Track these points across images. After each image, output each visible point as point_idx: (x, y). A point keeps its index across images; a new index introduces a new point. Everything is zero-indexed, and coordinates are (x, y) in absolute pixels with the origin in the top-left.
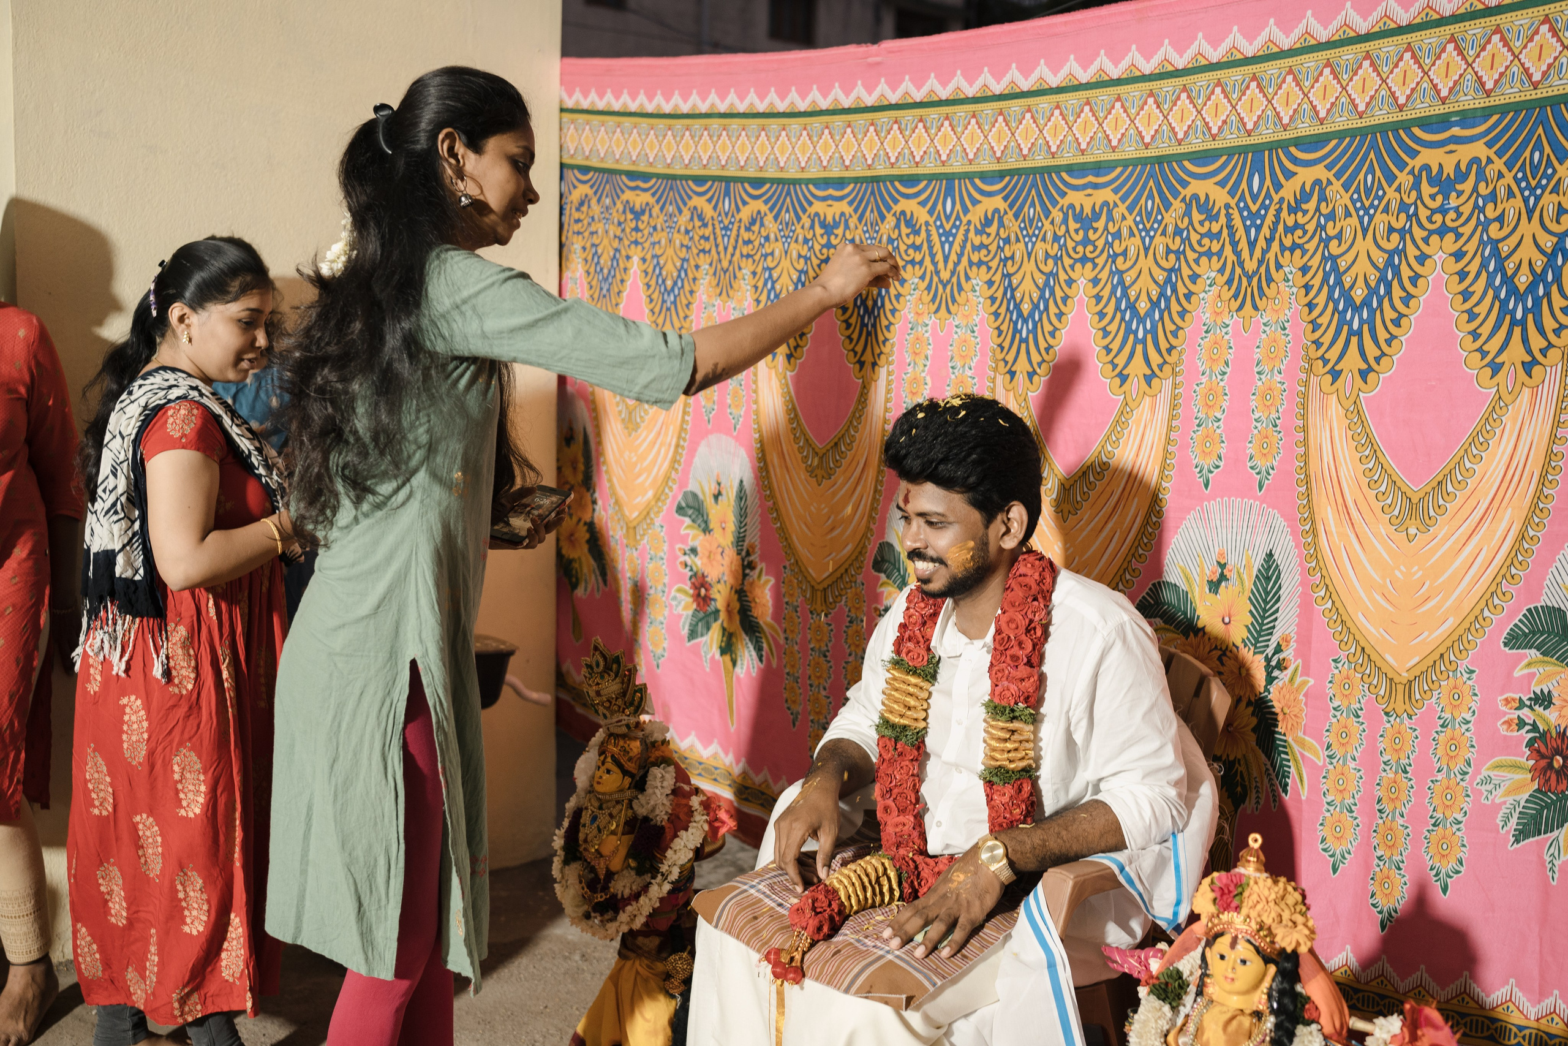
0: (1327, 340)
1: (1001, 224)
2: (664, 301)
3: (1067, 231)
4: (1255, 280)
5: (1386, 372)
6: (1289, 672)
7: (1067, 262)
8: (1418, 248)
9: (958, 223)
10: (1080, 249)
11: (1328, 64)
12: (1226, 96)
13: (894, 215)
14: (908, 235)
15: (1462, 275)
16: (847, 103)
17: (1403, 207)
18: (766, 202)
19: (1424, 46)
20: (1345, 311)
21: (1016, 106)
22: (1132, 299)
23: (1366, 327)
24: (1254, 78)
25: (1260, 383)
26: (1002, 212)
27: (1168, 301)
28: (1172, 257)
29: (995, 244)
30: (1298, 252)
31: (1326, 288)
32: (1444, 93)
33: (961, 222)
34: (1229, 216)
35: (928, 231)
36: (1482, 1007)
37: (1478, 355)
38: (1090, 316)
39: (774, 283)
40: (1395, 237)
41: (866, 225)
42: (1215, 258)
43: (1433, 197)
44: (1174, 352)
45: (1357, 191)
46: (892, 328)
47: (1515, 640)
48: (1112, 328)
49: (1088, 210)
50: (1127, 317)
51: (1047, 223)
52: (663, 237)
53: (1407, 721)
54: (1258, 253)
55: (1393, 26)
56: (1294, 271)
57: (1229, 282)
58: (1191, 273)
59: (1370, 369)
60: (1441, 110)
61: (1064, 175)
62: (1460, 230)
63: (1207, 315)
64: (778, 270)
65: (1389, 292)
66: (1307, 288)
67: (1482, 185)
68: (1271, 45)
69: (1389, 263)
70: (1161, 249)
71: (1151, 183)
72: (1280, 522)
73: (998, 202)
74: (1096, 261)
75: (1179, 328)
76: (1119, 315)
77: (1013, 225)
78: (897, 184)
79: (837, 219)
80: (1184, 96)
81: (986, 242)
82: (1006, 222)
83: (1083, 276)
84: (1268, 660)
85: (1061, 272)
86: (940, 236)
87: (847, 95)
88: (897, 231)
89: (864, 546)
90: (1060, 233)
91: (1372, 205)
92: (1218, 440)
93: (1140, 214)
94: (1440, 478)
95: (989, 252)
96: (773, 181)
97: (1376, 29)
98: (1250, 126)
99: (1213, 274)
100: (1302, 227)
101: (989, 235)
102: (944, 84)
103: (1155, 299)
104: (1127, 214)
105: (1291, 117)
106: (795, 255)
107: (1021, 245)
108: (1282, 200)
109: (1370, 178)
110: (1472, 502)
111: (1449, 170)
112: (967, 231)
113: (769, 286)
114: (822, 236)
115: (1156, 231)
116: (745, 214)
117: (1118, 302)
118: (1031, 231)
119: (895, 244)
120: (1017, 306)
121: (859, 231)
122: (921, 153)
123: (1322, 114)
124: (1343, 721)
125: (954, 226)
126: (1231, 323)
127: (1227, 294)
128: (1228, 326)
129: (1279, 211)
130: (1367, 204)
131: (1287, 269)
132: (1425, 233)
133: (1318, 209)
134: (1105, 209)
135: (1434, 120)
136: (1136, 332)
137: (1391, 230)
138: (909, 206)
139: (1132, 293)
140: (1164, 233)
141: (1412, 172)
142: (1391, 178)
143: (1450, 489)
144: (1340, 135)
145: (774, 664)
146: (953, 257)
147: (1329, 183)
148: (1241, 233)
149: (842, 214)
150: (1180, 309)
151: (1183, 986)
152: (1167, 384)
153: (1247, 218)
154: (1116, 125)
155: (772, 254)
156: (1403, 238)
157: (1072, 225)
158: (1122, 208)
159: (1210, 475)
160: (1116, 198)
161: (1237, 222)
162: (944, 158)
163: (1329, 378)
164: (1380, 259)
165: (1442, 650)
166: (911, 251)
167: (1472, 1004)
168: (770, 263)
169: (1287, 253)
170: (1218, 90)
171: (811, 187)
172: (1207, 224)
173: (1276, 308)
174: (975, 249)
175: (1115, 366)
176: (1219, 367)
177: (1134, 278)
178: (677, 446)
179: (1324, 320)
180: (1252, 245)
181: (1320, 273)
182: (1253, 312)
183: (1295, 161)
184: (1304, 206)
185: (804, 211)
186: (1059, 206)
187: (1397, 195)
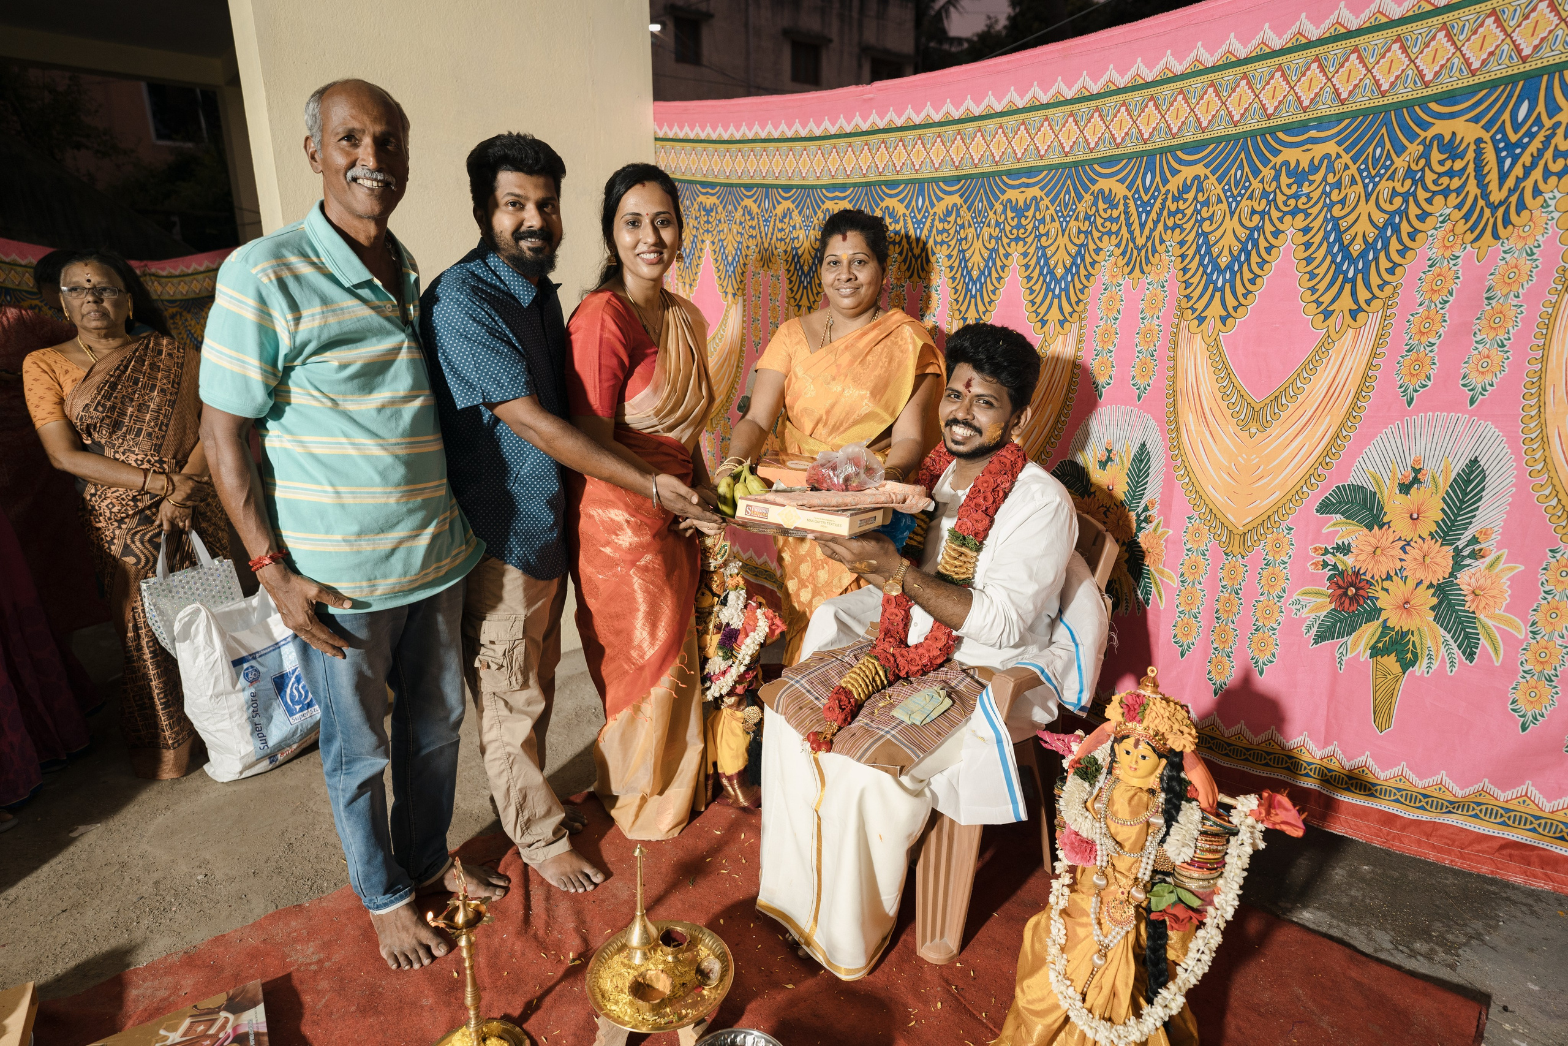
0: (1196, 295)
1: (958, 215)
2: (727, 271)
3: (1006, 219)
4: (1143, 252)
5: (1242, 317)
6: (1153, 525)
7: (1005, 241)
8: (1274, 226)
10: (1015, 231)
11: (1212, 85)
12: (1129, 114)
15: (1307, 245)
16: (848, 129)
17: (1265, 194)
18: (793, 202)
19: (1293, 66)
20: (1212, 273)
21: (970, 127)
23: (1228, 285)
24: (1152, 98)
27: (1078, 267)
28: (1082, 236)
29: (953, 229)
30: (1178, 231)
31: (1198, 257)
32: (1306, 103)
34: (1126, 205)
36: (1283, 749)
37: (1315, 305)
38: (1021, 280)
40: (1256, 218)
42: (1114, 236)
43: (1289, 186)
45: (1229, 183)
47: (1326, 507)
48: (1037, 287)
49: (1021, 203)
51: (991, 213)
52: (724, 227)
53: (1240, 560)
54: (1146, 232)
55: (1268, 50)
57: (1123, 254)
59: (1229, 315)
60: (1303, 117)
61: (1004, 178)
62: (1309, 211)
65: (1248, 259)
66: (1183, 257)
67: (1331, 175)
68: (1167, 72)
69: (1250, 237)
71: (1069, 182)
72: (1152, 423)
77: (966, 215)
80: (1096, 115)
83: (1016, 250)
84: (1138, 516)
85: (1001, 248)
86: (913, 224)
87: (849, 123)
90: (1000, 220)
91: (1239, 194)
92: (1110, 365)
93: (1059, 205)
94: (1277, 393)
96: (798, 187)
97: (1254, 54)
98: (1146, 136)
99: (1112, 248)
100: (1182, 212)
101: (949, 222)
102: (918, 113)
105: (1179, 128)
107: (972, 230)
108: (1168, 191)
109: (1239, 173)
110: (1300, 411)
111: (1305, 164)
112: (933, 220)
115: (1071, 217)
116: (779, 210)
117: (1042, 269)
118: (979, 218)
120: (969, 273)
123: (1205, 124)
124: (1193, 558)
125: (924, 216)
127: (1121, 262)
129: (1165, 200)
130: (1235, 193)
132: (1281, 214)
133: (1196, 198)
135: (1296, 125)
136: (1053, 291)
137: (1253, 212)
139: (1052, 263)
141: (1274, 167)
142: (1256, 172)
143: (1284, 401)
144: (1218, 140)
147: (1206, 177)
148: (1134, 217)
151: (1098, 770)
153: (1140, 206)
154: (1044, 139)
156: (1262, 218)
157: (1010, 214)
158: (1046, 201)
161: (1132, 209)
162: (917, 167)
163: (1196, 322)
164: (1243, 234)
165: (1269, 513)
167: (1276, 746)
169: (1169, 232)
170: (1123, 109)
172: (1109, 211)
174: (939, 232)
175: (1038, 314)
176: (1114, 314)
178: (738, 366)
179: (1195, 280)
180: (1142, 226)
181: (1194, 246)
182: (1141, 275)
183: (1180, 162)
184: (1185, 196)
187: (1261, 186)
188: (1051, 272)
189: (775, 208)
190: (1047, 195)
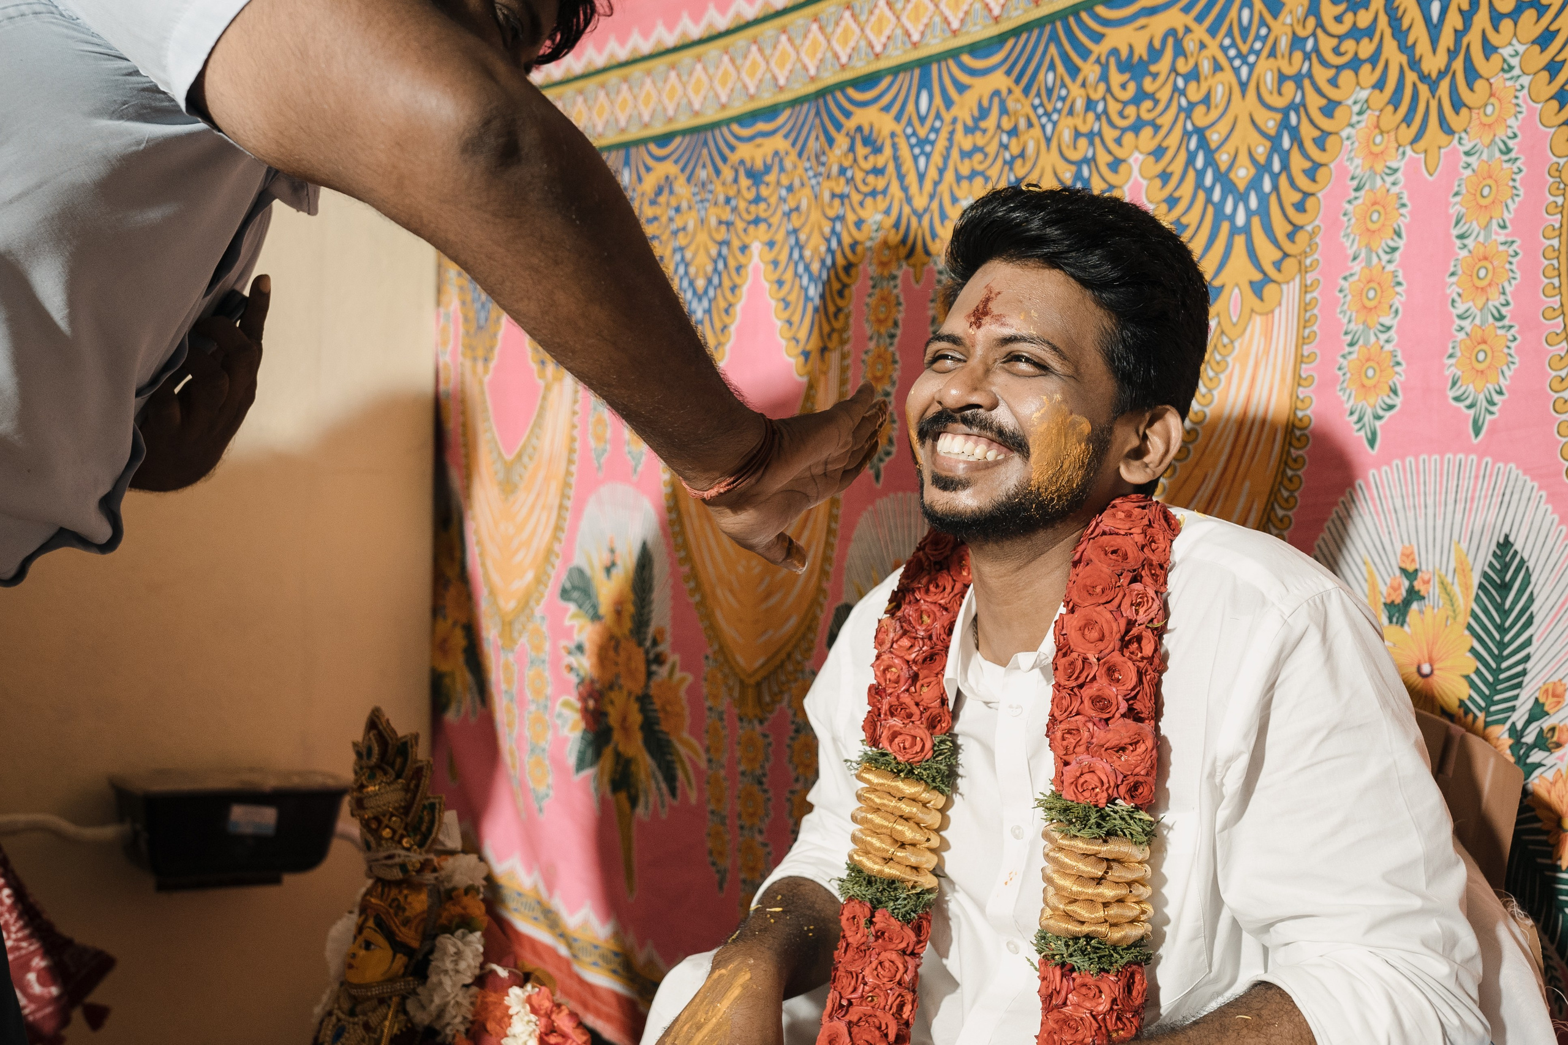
1: (1004, 111)
3: (1109, 90)
4: (1444, 86)
9: (938, 124)
10: (1131, 111)
13: (847, 134)
14: (866, 158)
18: (676, 162)
22: (1223, 168)
25: (1464, 253)
26: (1004, 92)
28: (1289, 87)
33: (942, 121)
35: (895, 146)
39: (687, 265)
41: (808, 159)
42: (1366, 68)
44: (1301, 237)
46: (847, 292)
49: (1141, 50)
50: (1217, 196)
51: (1076, 91)
54: (1447, 39)
56: (1521, 49)
57: (1395, 101)
58: (1323, 102)
63: (1358, 161)
64: (693, 247)
70: (1269, 79)
73: (999, 80)
74: (1159, 121)
75: (1306, 195)
76: (1201, 196)
77: (1019, 104)
78: (851, 92)
79: (769, 161)
81: (980, 139)
82: (1011, 104)
86: (912, 147)
88: (851, 156)
89: (815, 618)
90: (1096, 96)
93: (1230, 33)
95: (986, 155)
96: (684, 132)
99: (1364, 94)
101: (984, 131)
103: (1262, 160)
104: (1207, 39)
106: (713, 221)
107: (1036, 131)
112: (952, 133)
113: (681, 270)
114: (749, 189)
115: (1258, 54)
117: (1200, 175)
119: (849, 174)
121: (800, 171)
122: (883, 39)
126: (1401, 165)
128: (1396, 171)
131: (1506, 52)
134: (1170, 41)
136: (1232, 218)
138: (864, 117)
139: (1223, 158)
140: (1273, 54)
145: (693, 797)
146: (932, 174)
149: (776, 153)
150: (1307, 165)
152: (1291, 291)
155: (684, 229)
158: (1200, 32)
159: (1378, 424)
160: (1189, 20)
166: (871, 179)
168: (682, 240)
171: (735, 128)
172: (1349, 18)
173: (1485, 120)
174: (966, 155)
177: (1224, 133)
180: (1434, 31)
182: (1443, 138)
185: (725, 159)
186: (1093, 58)
188: (1222, 177)
189: (640, 179)
190: (1199, 19)
